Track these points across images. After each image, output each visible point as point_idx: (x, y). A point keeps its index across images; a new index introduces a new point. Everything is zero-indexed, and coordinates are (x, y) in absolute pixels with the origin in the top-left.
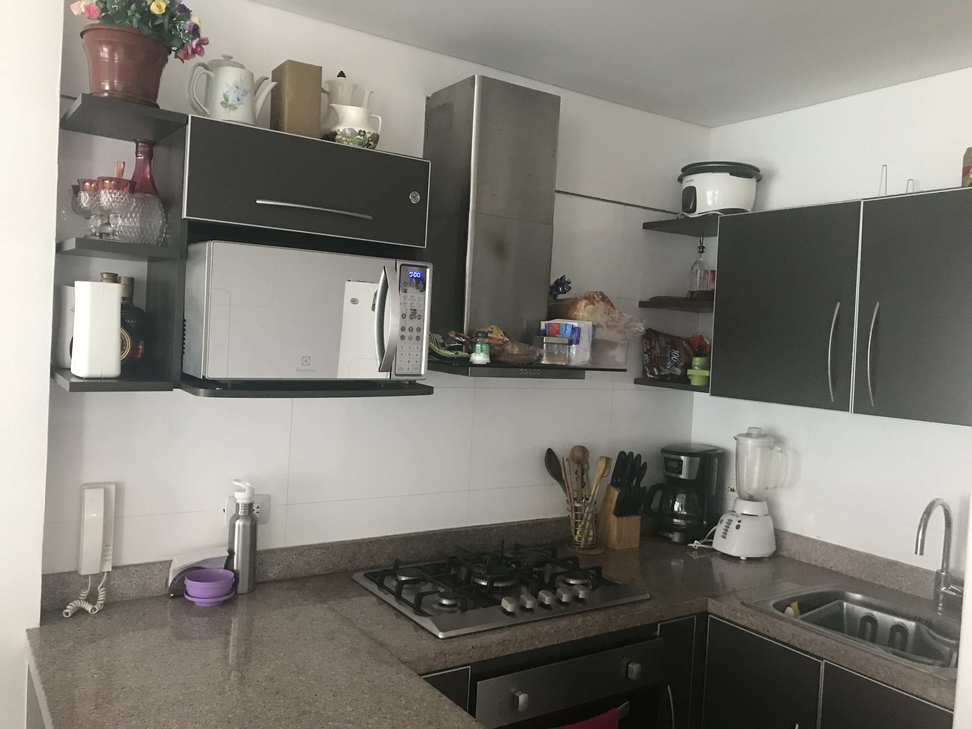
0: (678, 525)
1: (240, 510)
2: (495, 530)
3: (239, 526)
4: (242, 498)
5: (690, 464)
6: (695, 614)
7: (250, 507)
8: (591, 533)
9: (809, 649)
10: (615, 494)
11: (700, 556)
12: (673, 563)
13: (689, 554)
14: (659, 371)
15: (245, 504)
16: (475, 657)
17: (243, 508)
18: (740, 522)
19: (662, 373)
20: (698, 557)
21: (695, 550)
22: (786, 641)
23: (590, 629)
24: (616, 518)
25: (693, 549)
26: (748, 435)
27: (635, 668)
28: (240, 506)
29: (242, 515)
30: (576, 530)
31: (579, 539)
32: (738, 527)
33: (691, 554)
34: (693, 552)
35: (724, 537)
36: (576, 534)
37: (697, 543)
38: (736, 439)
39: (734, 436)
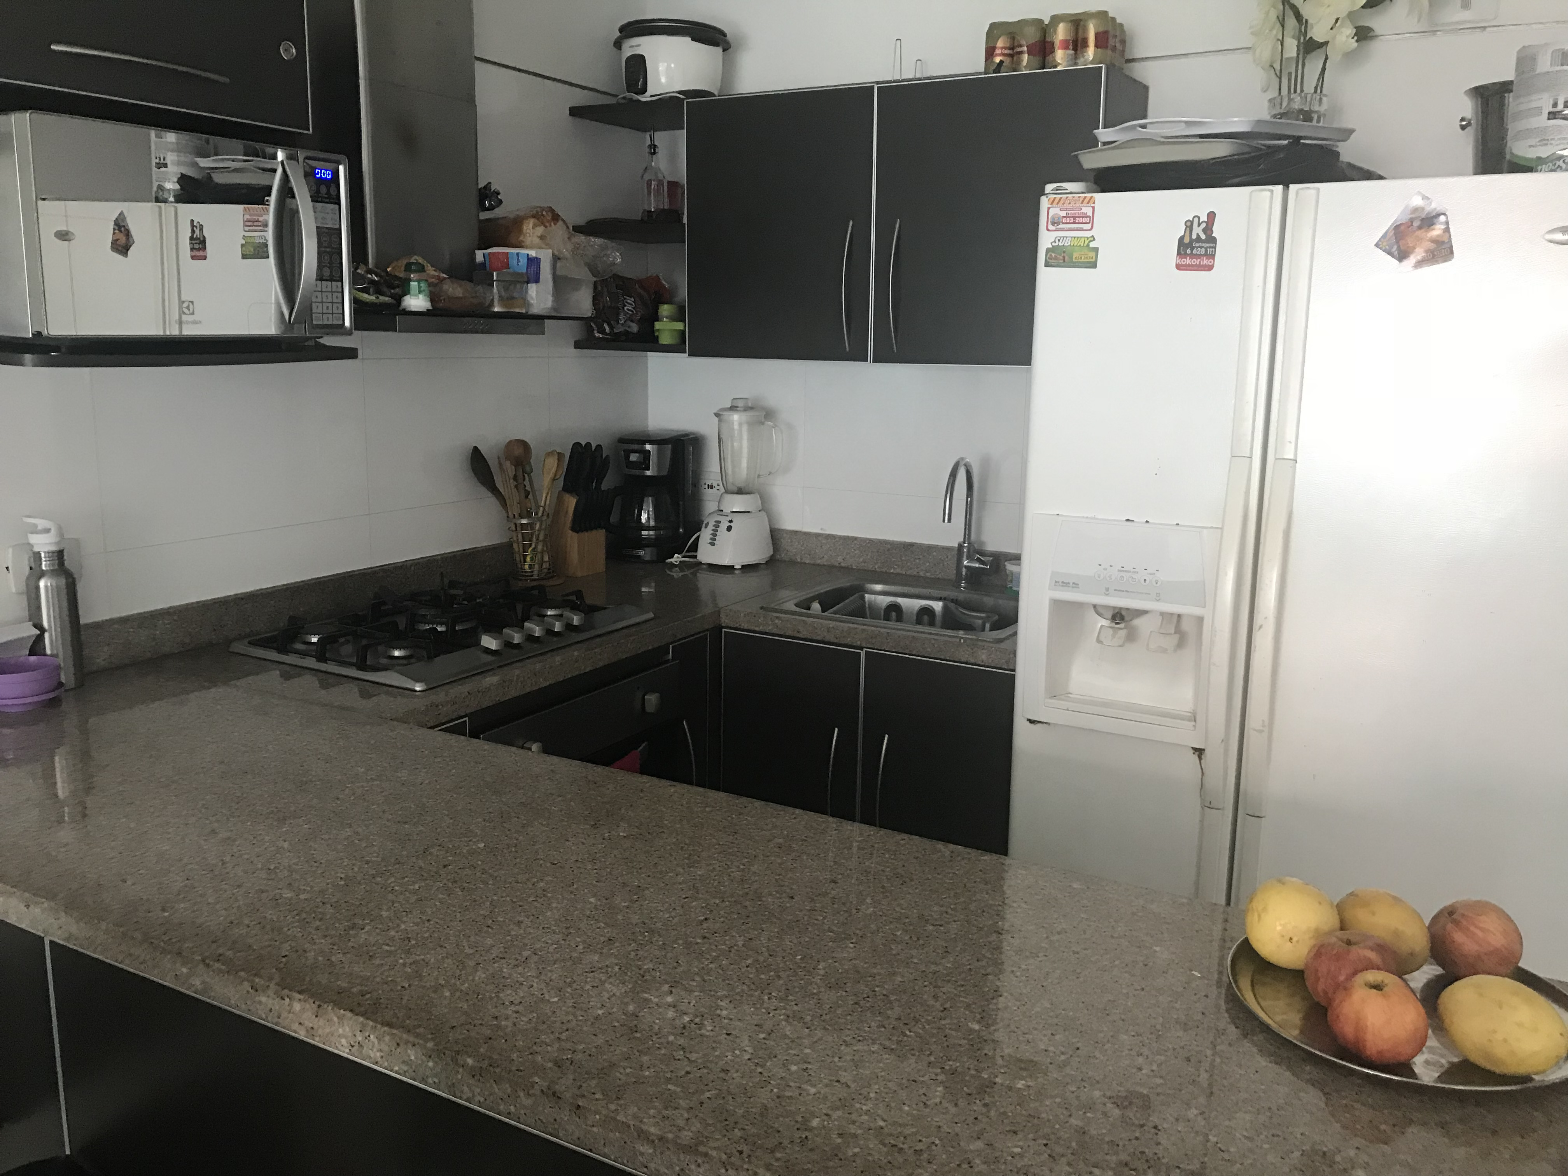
0: (648, 539)
1: (44, 563)
2: (413, 568)
3: (46, 587)
4: (44, 544)
5: (660, 453)
6: (707, 630)
7: (59, 555)
8: (546, 558)
9: (848, 641)
10: (571, 502)
11: (683, 574)
12: (643, 589)
13: (668, 572)
14: (611, 327)
15: (53, 552)
16: (474, 706)
17: (48, 559)
18: (731, 521)
19: (615, 331)
20: (681, 574)
21: (676, 566)
22: (819, 638)
23: (599, 657)
24: (574, 534)
25: (673, 565)
26: (733, 408)
27: (652, 700)
28: (43, 555)
29: (47, 571)
30: (525, 556)
31: (530, 567)
32: (729, 529)
33: (671, 572)
34: (673, 570)
35: (712, 544)
36: (525, 562)
37: (678, 557)
38: (717, 415)
39: (715, 411)
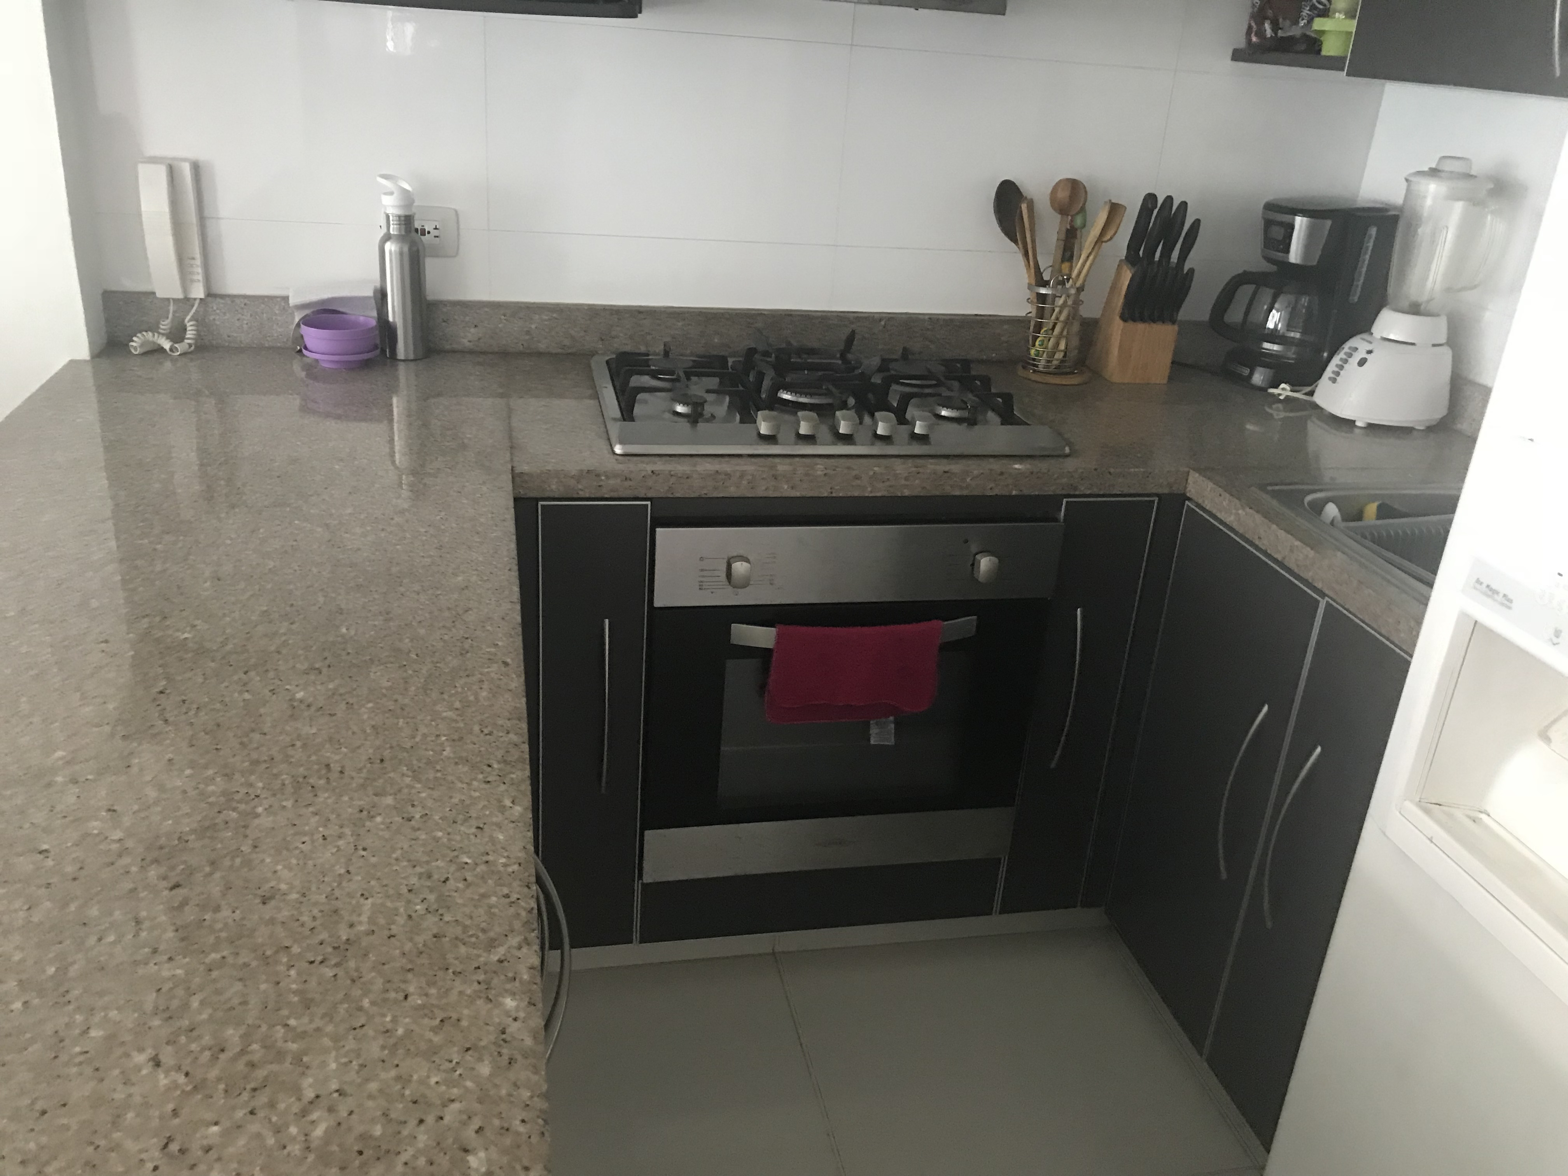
0: (1271, 355)
1: (392, 227)
3: (390, 252)
4: (391, 205)
5: (1311, 234)
6: (1157, 495)
7: (407, 221)
8: (1062, 346)
9: (1308, 575)
10: (1127, 275)
11: (1288, 414)
13: (1268, 410)
14: (1276, 27)
15: (399, 217)
16: (660, 490)
17: (395, 222)
18: (1370, 352)
19: (1280, 33)
20: (1282, 415)
21: (1280, 401)
22: (1279, 557)
24: (1121, 322)
25: (1275, 398)
26: (1434, 173)
27: (985, 563)
28: (391, 218)
29: (394, 235)
30: (1035, 338)
31: (1038, 354)
32: (1362, 362)
33: (1271, 407)
34: (1274, 406)
35: (1334, 380)
36: (1034, 345)
37: (1283, 389)
38: (1407, 180)
39: (1405, 175)
